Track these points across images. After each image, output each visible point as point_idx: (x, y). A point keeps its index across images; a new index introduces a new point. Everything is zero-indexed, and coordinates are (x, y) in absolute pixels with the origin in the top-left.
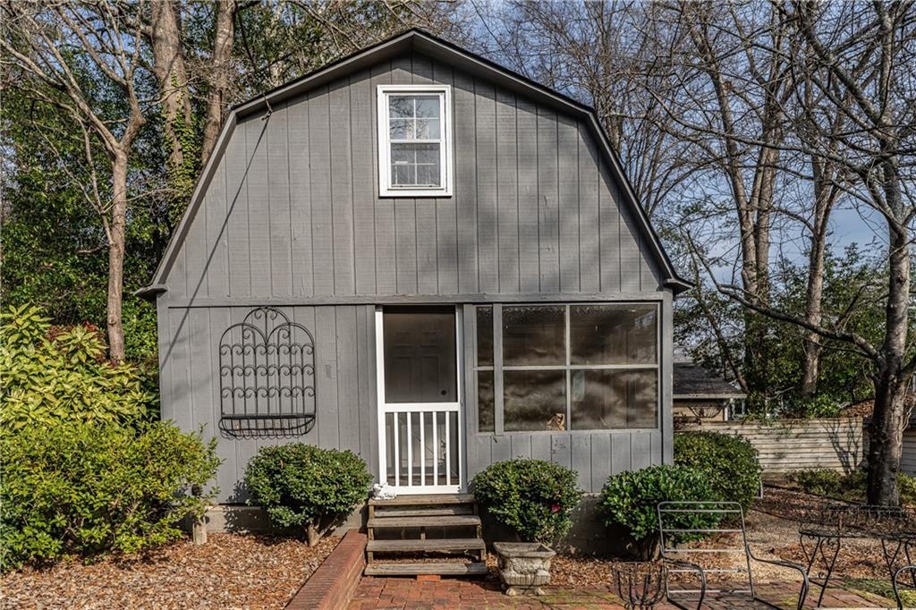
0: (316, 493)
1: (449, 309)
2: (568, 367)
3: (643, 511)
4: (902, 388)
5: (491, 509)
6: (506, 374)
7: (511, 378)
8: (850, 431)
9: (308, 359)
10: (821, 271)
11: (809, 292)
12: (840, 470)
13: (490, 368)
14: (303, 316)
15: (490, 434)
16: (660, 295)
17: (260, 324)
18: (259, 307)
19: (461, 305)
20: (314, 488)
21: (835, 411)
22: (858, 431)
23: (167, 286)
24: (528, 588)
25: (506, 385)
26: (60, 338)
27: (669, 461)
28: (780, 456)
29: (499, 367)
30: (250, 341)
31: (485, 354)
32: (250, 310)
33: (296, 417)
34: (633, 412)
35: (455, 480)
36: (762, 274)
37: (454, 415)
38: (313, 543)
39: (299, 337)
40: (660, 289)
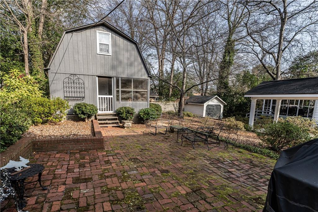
0: (89, 112)
1: (111, 78)
2: (132, 90)
3: (145, 115)
4: (184, 96)
5: (120, 115)
6: (122, 91)
7: (123, 92)
8: (176, 104)
9: (83, 86)
10: (173, 73)
11: (171, 76)
12: (175, 111)
13: (118, 90)
14: (82, 77)
15: (118, 102)
16: (148, 78)
17: (72, 78)
18: (72, 74)
19: (113, 77)
20: (88, 111)
21: (174, 100)
22: (178, 104)
23: (50, 68)
24: (128, 128)
25: (121, 93)
26: (24, 78)
27: (149, 107)
28: (165, 109)
29: (120, 89)
30: (70, 81)
31: (118, 87)
32: (70, 75)
33: (81, 97)
34: (143, 99)
35: (112, 110)
36: (162, 72)
37: (112, 98)
38: (86, 122)
39: (81, 81)
40: (148, 77)
